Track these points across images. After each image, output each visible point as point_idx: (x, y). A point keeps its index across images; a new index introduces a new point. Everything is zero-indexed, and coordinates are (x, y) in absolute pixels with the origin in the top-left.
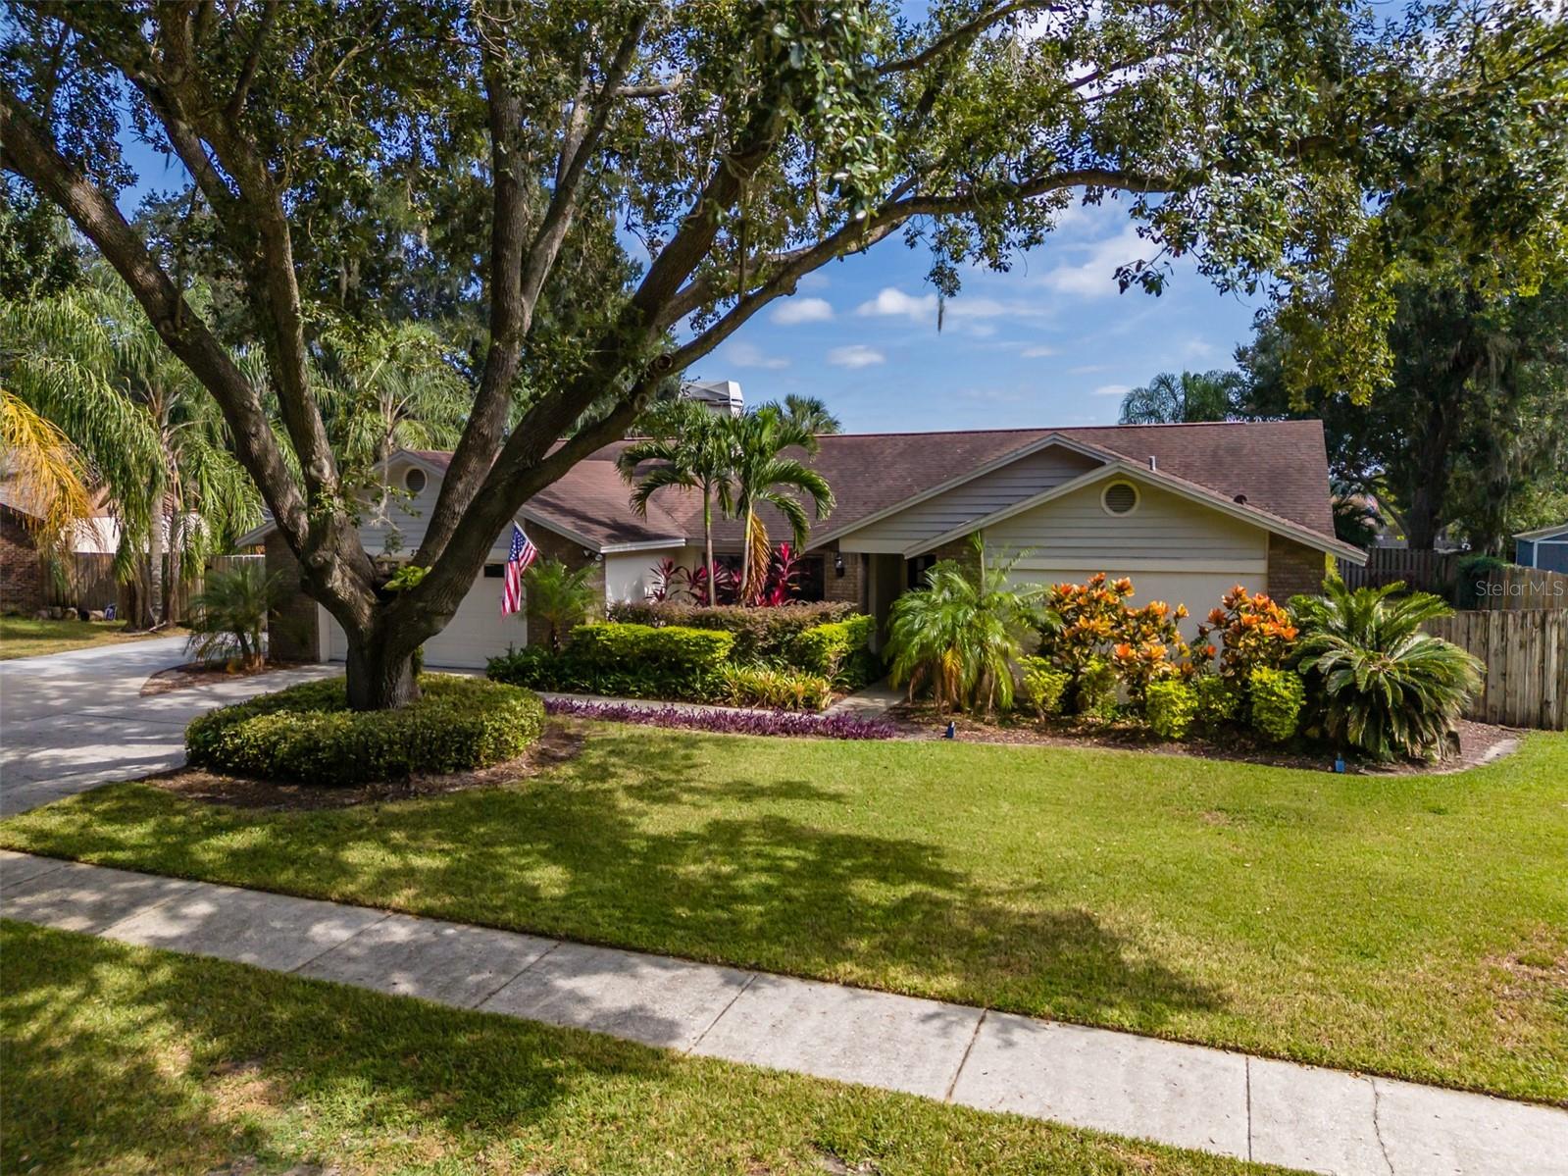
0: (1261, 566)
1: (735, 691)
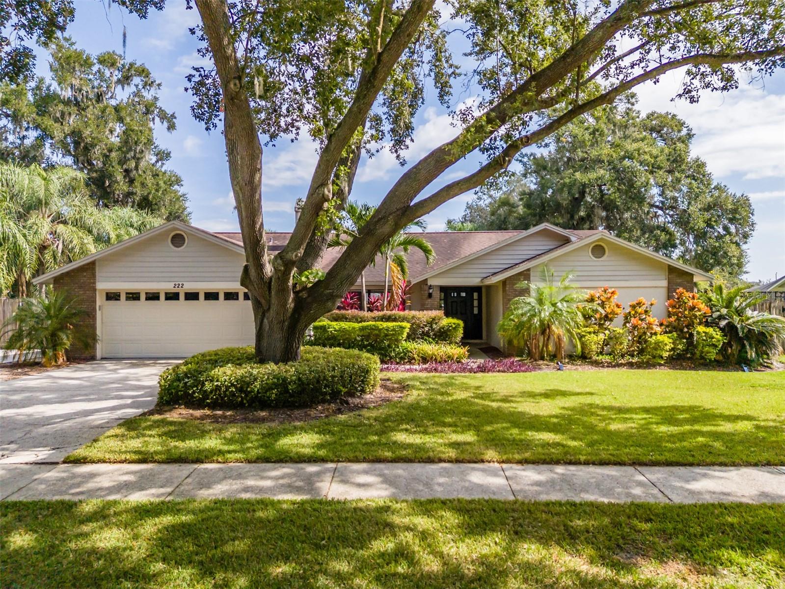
0: (665, 283)
1: (416, 356)
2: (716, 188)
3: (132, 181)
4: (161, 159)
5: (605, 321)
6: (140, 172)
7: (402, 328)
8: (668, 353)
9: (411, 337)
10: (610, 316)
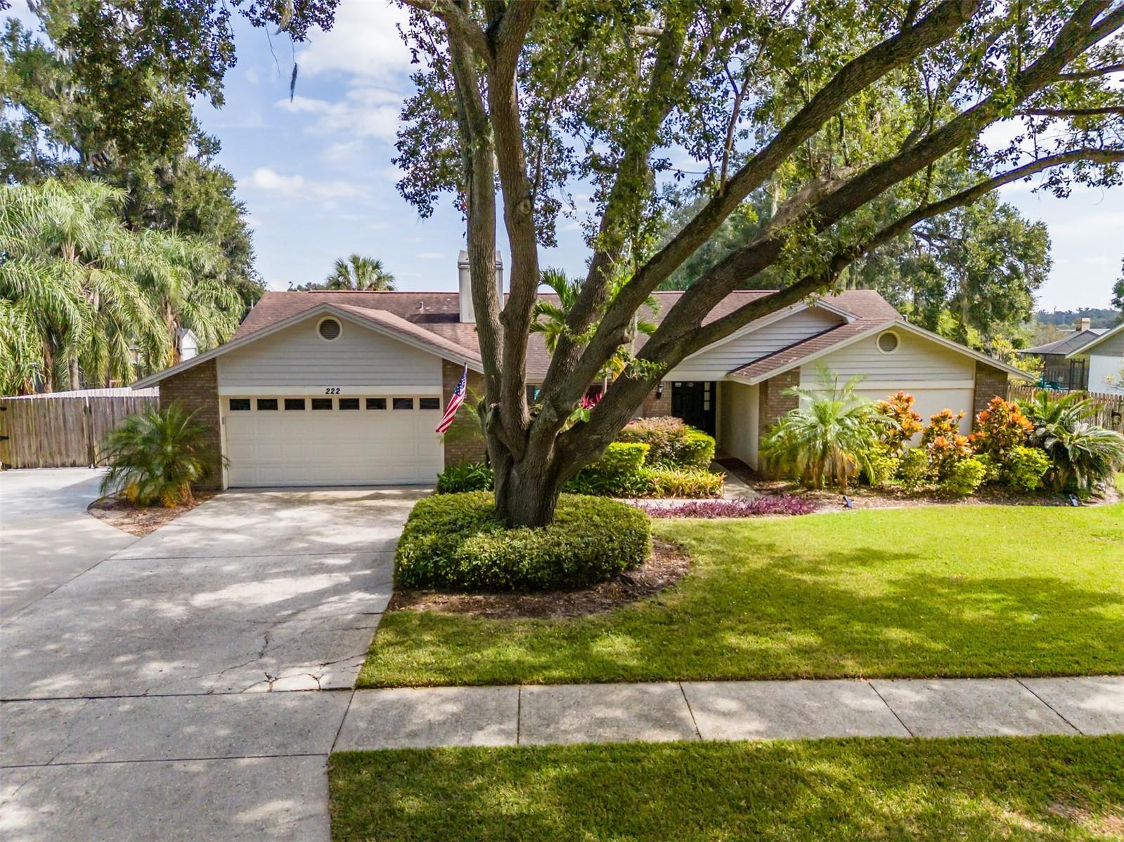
0: (970, 384)
1: (657, 487)
2: (1003, 210)
3: (168, 188)
4: (207, 152)
5: (901, 439)
6: (180, 174)
7: (640, 451)
8: (979, 482)
9: (650, 461)
10: (907, 434)
